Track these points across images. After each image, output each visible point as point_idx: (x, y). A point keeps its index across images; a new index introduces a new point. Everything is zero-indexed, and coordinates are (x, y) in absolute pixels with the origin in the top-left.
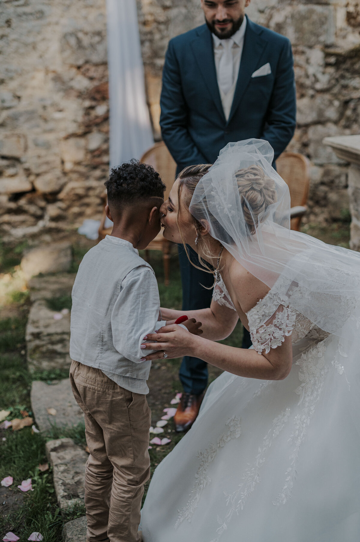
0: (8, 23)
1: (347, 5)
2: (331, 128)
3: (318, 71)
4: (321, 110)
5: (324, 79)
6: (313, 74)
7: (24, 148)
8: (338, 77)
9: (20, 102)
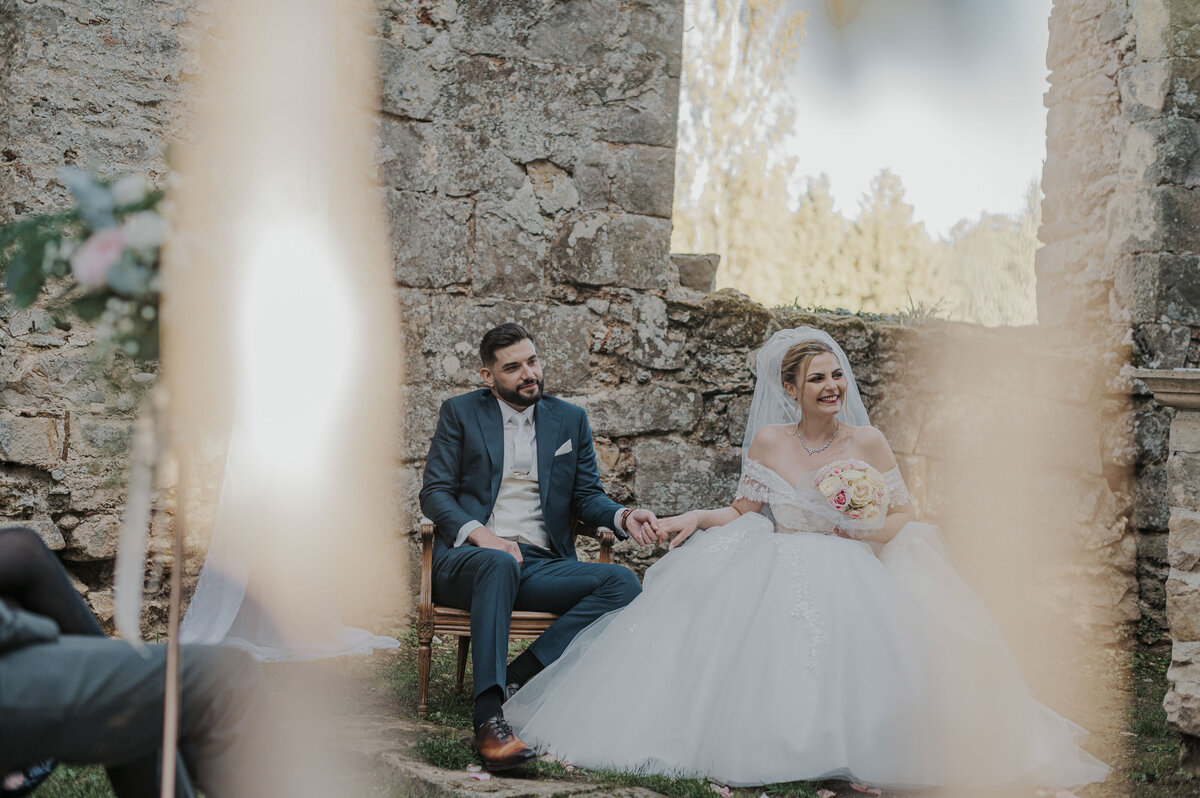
2: (680, 445)
3: (658, 336)
4: (662, 409)
5: (670, 351)
6: (649, 341)
7: (62, 446)
8: (694, 351)
9: (66, 339)
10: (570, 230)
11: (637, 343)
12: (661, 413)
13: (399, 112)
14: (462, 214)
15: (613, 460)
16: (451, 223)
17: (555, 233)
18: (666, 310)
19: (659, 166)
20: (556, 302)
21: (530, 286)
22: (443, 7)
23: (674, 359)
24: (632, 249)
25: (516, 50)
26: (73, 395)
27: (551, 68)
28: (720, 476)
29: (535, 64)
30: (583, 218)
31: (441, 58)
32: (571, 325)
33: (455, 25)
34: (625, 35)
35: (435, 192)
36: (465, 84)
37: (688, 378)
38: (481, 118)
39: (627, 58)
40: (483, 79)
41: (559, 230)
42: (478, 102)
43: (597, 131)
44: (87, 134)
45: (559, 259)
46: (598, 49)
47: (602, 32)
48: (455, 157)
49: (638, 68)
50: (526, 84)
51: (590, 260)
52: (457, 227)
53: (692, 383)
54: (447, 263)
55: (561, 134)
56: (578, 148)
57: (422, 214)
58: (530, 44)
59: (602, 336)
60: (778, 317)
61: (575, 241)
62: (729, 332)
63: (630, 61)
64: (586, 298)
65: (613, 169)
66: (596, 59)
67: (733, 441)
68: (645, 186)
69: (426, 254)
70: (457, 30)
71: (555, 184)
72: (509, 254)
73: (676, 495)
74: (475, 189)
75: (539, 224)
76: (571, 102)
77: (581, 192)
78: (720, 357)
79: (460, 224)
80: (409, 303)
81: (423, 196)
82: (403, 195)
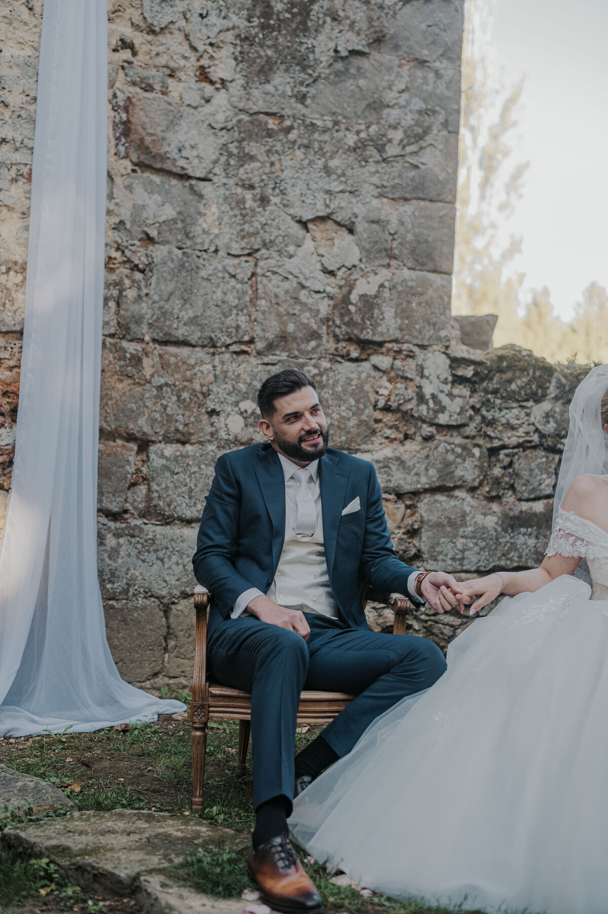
2: (465, 501)
3: (442, 392)
4: (447, 464)
5: (454, 406)
6: (434, 397)
8: (478, 406)
10: (351, 287)
11: (421, 398)
12: (446, 468)
13: (178, 170)
14: (244, 272)
15: (399, 516)
16: (233, 282)
17: (337, 290)
18: (450, 367)
19: (440, 222)
20: (339, 359)
21: (313, 344)
22: (221, 65)
23: (459, 414)
24: (414, 305)
25: (294, 109)
27: (330, 125)
28: (506, 531)
29: (314, 121)
30: (364, 275)
31: (221, 117)
32: (354, 382)
33: (234, 84)
34: (403, 91)
35: (216, 251)
36: (245, 143)
37: (473, 433)
38: (261, 176)
39: (406, 114)
40: (263, 137)
41: (341, 287)
42: (258, 161)
43: (378, 187)
45: (342, 316)
46: (377, 106)
47: (380, 88)
48: (236, 216)
49: (418, 123)
50: (305, 141)
51: (372, 317)
52: (239, 286)
53: (477, 438)
54: (229, 321)
55: (342, 192)
56: (359, 205)
57: (203, 273)
58: (308, 101)
59: (386, 392)
60: (562, 371)
61: (357, 298)
62: (513, 387)
63: (409, 117)
64: (369, 355)
65: (393, 225)
66: (375, 116)
67: (519, 495)
68: (427, 242)
69: (208, 313)
70: (235, 89)
71: (336, 241)
72: (291, 312)
73: (463, 551)
74: (256, 247)
75: (320, 282)
76: (350, 159)
77: (362, 249)
78: (505, 411)
79: (242, 283)
80: (192, 362)
81: (204, 255)
82: (184, 253)
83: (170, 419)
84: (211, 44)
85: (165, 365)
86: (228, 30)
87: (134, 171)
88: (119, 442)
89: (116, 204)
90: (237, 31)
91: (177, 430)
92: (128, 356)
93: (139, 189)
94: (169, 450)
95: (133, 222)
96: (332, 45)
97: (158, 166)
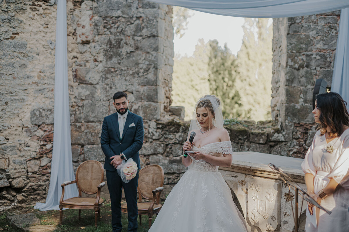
0: (6, 103)
1: (164, 103)
2: (160, 157)
3: (154, 131)
4: (155, 148)
5: (157, 134)
6: (152, 132)
7: (8, 165)
8: (163, 134)
9: (8, 142)
10: (132, 107)
11: (149, 133)
12: (155, 149)
13: (90, 83)
14: (107, 105)
15: (144, 160)
16: (104, 107)
18: (156, 125)
19: (153, 91)
22: (100, 58)
23: (158, 136)
24: (148, 110)
25: (118, 66)
26: (10, 153)
27: (126, 69)
28: (170, 164)
29: (122, 69)
30: (135, 104)
31: (100, 69)
34: (144, 60)
35: (100, 100)
36: (106, 75)
37: (162, 140)
38: (110, 82)
40: (110, 73)
42: (109, 79)
43: (138, 83)
44: (10, 98)
46: (137, 64)
47: (138, 60)
48: (105, 92)
49: (147, 68)
50: (120, 73)
52: (106, 108)
53: (163, 142)
55: (130, 85)
56: (134, 87)
58: (121, 64)
61: (134, 109)
62: (171, 129)
63: (145, 66)
65: (142, 92)
66: (137, 66)
67: (173, 155)
68: (150, 95)
69: (99, 114)
70: (104, 62)
74: (110, 99)
76: (131, 77)
77: (135, 98)
78: (169, 135)
79: (107, 107)
80: (95, 126)
81: (97, 101)
82: (92, 102)
83: (89, 140)
84: (97, 53)
85: (88, 127)
86: (102, 49)
87: (79, 85)
88: (76, 146)
89: (75, 93)
90: (104, 49)
91: (91, 142)
92: (78, 126)
93: (80, 89)
94: (89, 147)
95: (79, 96)
96: (126, 50)
97: (85, 82)
